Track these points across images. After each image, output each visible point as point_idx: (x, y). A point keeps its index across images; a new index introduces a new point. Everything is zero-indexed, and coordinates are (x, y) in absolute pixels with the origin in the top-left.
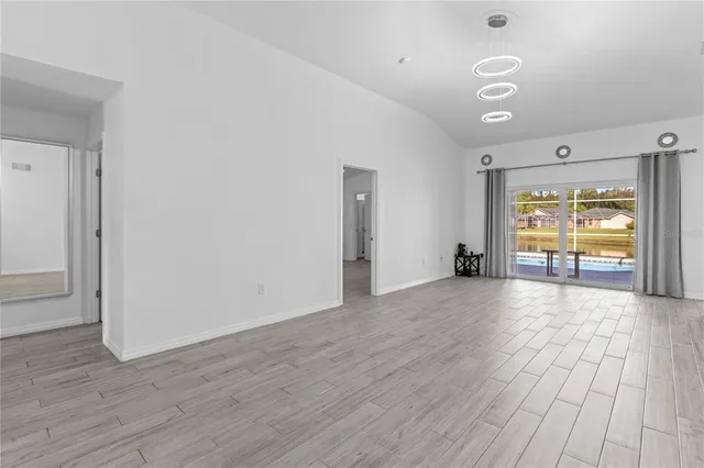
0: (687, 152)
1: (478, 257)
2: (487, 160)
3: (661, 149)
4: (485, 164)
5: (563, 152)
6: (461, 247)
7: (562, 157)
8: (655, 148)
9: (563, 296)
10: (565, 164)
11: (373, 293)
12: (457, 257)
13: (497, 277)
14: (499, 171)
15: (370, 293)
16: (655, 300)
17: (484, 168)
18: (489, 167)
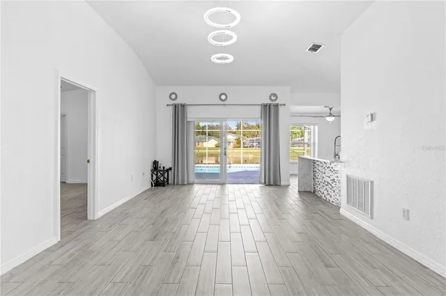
0: (281, 105)
1: (167, 170)
2: (173, 96)
4: (172, 100)
5: (223, 97)
6: (155, 163)
7: (222, 100)
8: (268, 101)
10: (224, 105)
11: (90, 217)
12: (152, 171)
13: (183, 185)
14: (183, 106)
15: (86, 218)
17: (172, 102)
18: (176, 102)
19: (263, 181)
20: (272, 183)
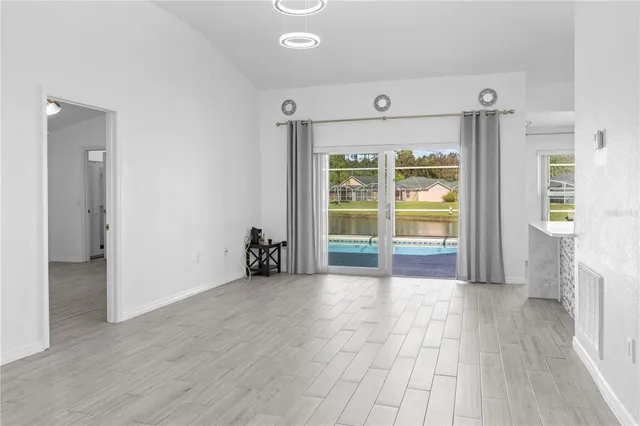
0: (505, 113)
1: (278, 246)
2: (289, 108)
3: (481, 108)
4: (286, 113)
5: (382, 103)
6: (255, 233)
7: (381, 109)
8: (477, 107)
9: (384, 292)
10: (384, 119)
11: (111, 319)
12: (249, 248)
13: (305, 274)
14: (304, 124)
15: (105, 319)
16: (480, 289)
17: (285, 118)
18: (293, 118)
19: (465, 274)
20: (483, 278)
